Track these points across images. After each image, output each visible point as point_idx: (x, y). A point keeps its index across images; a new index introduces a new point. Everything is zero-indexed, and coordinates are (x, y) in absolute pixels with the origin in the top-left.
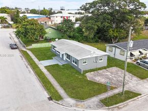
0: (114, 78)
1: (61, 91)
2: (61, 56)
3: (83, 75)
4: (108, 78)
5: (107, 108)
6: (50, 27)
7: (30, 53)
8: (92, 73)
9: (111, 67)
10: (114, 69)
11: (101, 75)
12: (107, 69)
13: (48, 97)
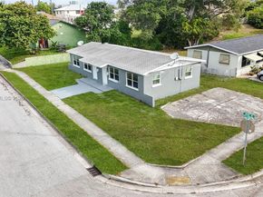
0: (229, 110)
1: (119, 150)
2: (95, 77)
3: (157, 108)
4: (215, 110)
5: (249, 178)
6: (61, 22)
7: (23, 76)
8: (175, 103)
9: (210, 87)
10: (218, 92)
11: (197, 106)
12: (204, 93)
13: (89, 166)
